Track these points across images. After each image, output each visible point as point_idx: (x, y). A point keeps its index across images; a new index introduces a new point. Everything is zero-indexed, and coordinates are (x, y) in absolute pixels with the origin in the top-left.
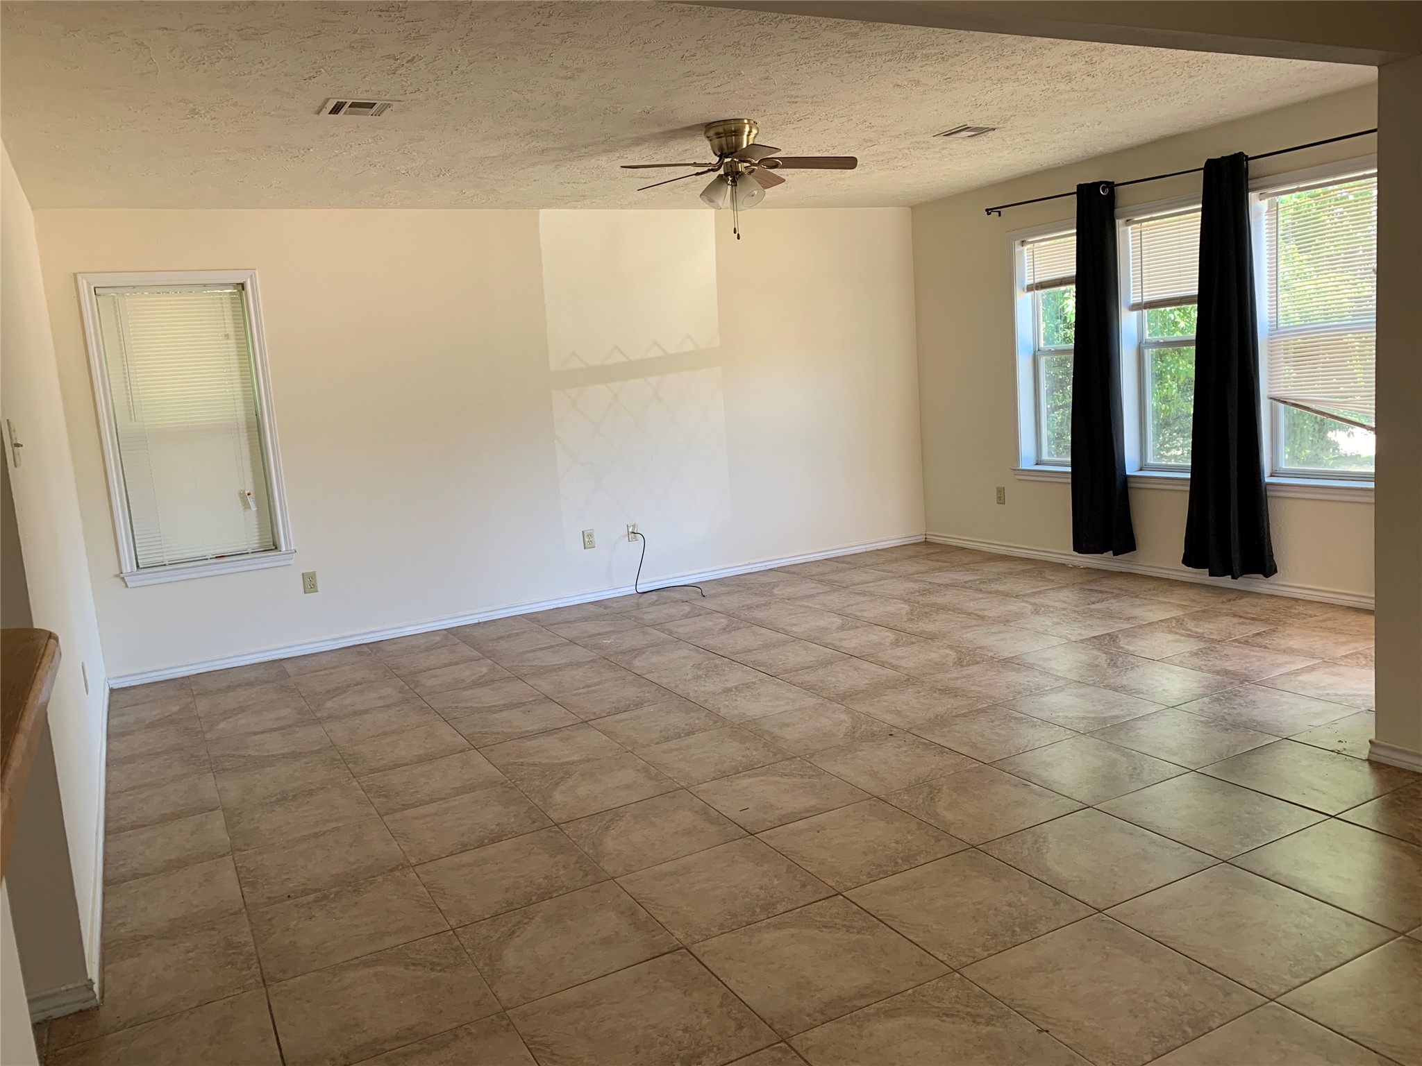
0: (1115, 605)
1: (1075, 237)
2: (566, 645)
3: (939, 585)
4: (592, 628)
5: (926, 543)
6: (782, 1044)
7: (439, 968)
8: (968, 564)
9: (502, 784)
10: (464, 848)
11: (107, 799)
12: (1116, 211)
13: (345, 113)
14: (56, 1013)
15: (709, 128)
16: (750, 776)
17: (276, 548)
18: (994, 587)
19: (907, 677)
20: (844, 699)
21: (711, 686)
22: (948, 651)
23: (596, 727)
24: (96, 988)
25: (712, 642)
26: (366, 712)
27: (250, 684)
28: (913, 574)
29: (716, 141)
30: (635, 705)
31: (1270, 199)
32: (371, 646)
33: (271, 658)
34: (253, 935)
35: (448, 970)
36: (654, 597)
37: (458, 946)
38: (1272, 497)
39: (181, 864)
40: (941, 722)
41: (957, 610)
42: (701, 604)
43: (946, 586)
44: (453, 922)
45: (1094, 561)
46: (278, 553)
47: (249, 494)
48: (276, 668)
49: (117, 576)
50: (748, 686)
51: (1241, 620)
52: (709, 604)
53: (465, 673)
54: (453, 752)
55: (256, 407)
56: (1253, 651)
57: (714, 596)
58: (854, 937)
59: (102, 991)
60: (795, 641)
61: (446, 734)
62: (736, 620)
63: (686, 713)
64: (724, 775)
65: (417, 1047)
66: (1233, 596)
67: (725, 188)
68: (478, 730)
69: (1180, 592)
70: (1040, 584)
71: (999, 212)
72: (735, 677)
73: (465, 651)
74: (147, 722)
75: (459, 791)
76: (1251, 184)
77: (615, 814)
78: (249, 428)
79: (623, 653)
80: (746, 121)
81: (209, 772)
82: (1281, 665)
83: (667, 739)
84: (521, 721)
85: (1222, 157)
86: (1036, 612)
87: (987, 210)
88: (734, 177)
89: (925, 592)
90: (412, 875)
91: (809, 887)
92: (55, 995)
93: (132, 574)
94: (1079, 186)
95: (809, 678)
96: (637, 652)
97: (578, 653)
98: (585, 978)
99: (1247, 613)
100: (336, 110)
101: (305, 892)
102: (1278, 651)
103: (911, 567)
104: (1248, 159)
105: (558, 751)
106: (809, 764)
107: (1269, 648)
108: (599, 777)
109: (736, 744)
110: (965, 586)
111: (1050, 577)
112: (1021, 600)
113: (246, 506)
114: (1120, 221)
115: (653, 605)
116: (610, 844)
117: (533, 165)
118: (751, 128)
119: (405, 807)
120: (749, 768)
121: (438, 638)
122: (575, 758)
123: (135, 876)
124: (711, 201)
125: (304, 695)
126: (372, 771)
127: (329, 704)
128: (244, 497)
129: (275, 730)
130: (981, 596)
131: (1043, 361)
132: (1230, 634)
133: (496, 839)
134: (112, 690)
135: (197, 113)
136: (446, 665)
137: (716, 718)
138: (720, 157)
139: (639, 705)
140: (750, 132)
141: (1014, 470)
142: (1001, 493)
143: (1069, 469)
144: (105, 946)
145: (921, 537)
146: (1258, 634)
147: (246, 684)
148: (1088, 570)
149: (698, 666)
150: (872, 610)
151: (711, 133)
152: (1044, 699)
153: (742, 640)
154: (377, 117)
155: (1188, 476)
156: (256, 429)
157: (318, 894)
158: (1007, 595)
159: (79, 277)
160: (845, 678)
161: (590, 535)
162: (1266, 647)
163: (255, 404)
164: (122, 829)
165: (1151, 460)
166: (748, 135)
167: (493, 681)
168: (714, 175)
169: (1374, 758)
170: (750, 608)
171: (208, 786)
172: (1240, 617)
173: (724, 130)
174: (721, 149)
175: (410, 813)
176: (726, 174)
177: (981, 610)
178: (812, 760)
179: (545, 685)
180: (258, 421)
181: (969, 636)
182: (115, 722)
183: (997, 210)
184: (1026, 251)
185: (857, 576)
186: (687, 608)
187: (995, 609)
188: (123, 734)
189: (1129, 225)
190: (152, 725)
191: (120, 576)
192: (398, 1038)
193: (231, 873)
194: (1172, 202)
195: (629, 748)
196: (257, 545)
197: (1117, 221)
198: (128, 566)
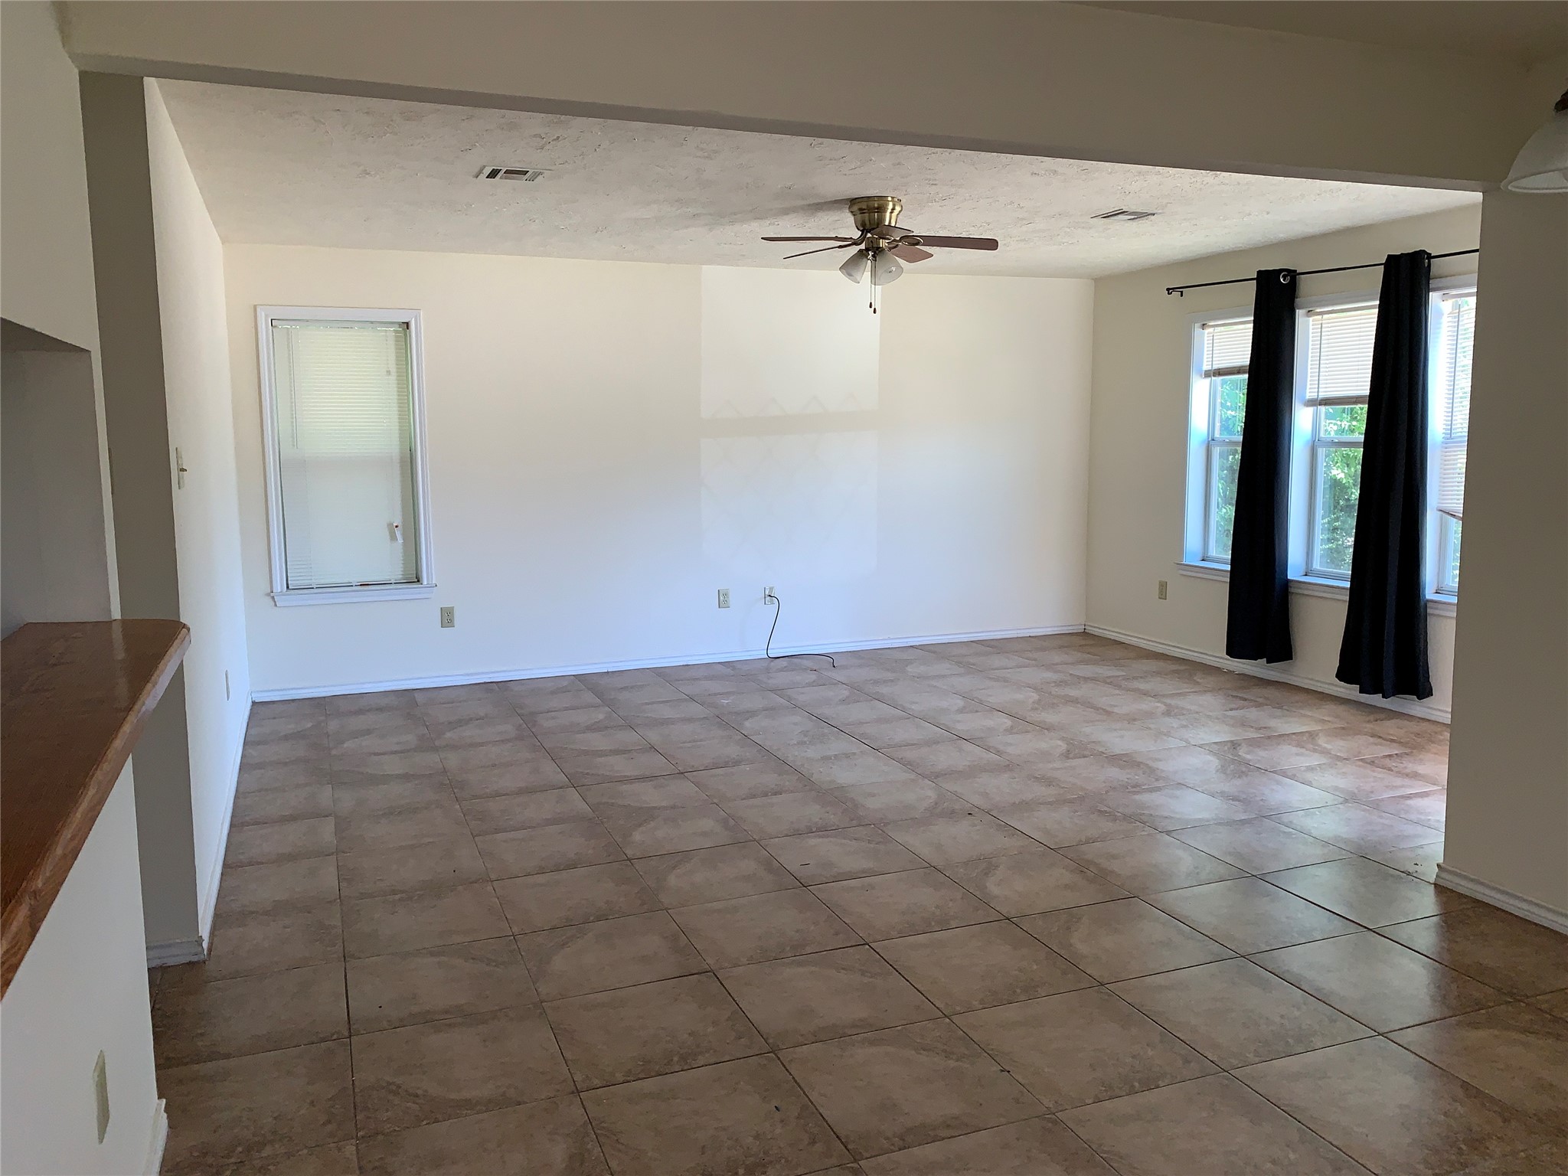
0: (1252, 714)
1: (1251, 325)
2: (686, 700)
3: (1079, 677)
4: (715, 687)
5: (1085, 634)
6: (772, 1055)
7: (494, 964)
8: (1119, 659)
9: (590, 819)
10: (541, 871)
11: (236, 797)
12: (1297, 301)
13: (501, 178)
14: (171, 962)
15: (854, 204)
16: (820, 837)
17: (418, 581)
18: (1137, 684)
19: (1008, 763)
20: (937, 777)
21: (812, 752)
22: (1060, 743)
23: (691, 778)
24: (205, 945)
25: (826, 711)
26: (482, 744)
27: (380, 709)
28: (1057, 664)
29: (859, 216)
30: (733, 763)
31: (1454, 300)
32: (500, 685)
33: (404, 688)
34: (342, 921)
35: (502, 967)
36: (784, 663)
37: (514, 950)
38: (1432, 614)
39: (292, 857)
40: (1025, 807)
41: (1088, 705)
42: (829, 674)
43: (1086, 679)
44: (515, 930)
45: (1249, 667)
46: (420, 586)
47: (396, 527)
48: (407, 696)
49: (268, 595)
50: (847, 756)
51: (1380, 740)
52: (837, 675)
53: (582, 718)
54: (554, 788)
55: (410, 442)
56: (1374, 771)
57: (844, 667)
58: (866, 980)
59: (210, 950)
60: (909, 718)
61: (550, 772)
62: (859, 692)
63: (779, 775)
64: (797, 833)
65: (460, 1020)
66: (1382, 716)
67: (864, 264)
68: (579, 770)
69: (1331, 707)
70: (1185, 685)
71: (1182, 292)
72: (838, 745)
73: (589, 697)
74: (282, 734)
75: (549, 822)
76: (1433, 283)
77: (685, 855)
78: (402, 461)
79: (737, 713)
80: (890, 199)
81: (328, 784)
82: (1396, 787)
83: (754, 796)
84: (620, 766)
85: (1402, 254)
86: (1168, 713)
87: (1168, 289)
88: (875, 253)
89: (1060, 683)
90: (489, 888)
91: (841, 935)
92: (170, 946)
93: (281, 594)
94: (1259, 272)
95: (909, 754)
96: (751, 714)
97: (695, 709)
98: (618, 986)
99: (1389, 734)
100: (493, 174)
101: (394, 892)
102: (1401, 774)
103: (1057, 657)
104: (1430, 257)
105: (650, 796)
106: (880, 832)
107: (1392, 771)
108: (680, 823)
109: (818, 807)
110: (1107, 681)
111: (1198, 680)
112: (1157, 700)
113: (393, 538)
114: (1300, 311)
115: (781, 671)
116: (672, 880)
117: (687, 227)
118: (894, 205)
119: (497, 831)
120: (823, 830)
121: (565, 683)
122: (664, 804)
123: (250, 864)
124: (849, 275)
125: (427, 723)
126: (475, 797)
127: (448, 735)
128: (392, 528)
129: (396, 752)
130: (1117, 692)
131: (1216, 451)
132: (1360, 752)
133: (572, 865)
134: (254, 703)
135: (368, 174)
136: (566, 709)
137: (806, 783)
138: (862, 231)
139: (737, 763)
140: (893, 209)
141: (1178, 564)
142: (1163, 587)
143: (1228, 568)
144: (217, 916)
145: (1081, 627)
146: (1390, 756)
147: (377, 710)
148: (1244, 676)
149: (805, 733)
150: (1000, 695)
151: (855, 208)
152: (1137, 797)
153: (860, 712)
154: (531, 182)
155: (1348, 585)
156: (408, 463)
157: (404, 895)
158: (1145, 694)
159: (258, 310)
160: (946, 758)
161: (726, 595)
162: (1390, 770)
163: (410, 438)
164: (243, 824)
165: (1317, 565)
166: (891, 213)
167: (606, 728)
168: (855, 249)
169: (1441, 882)
170: (876, 682)
171: (326, 795)
172: (1380, 737)
173: (867, 206)
174: (863, 224)
175: (499, 836)
176: (867, 250)
177: (1112, 706)
178: (884, 829)
179: (654, 736)
180: (411, 454)
181: (1088, 730)
182: (253, 732)
183: (1180, 290)
184: (1206, 335)
185: (997, 661)
186: (813, 676)
187: (1125, 704)
188: (259, 743)
189: (1310, 317)
190: (286, 738)
191: (271, 595)
192: (446, 1012)
193: (333, 869)
194: (1352, 296)
195: (715, 801)
196: (401, 576)
197: (1297, 311)
198: (279, 586)
